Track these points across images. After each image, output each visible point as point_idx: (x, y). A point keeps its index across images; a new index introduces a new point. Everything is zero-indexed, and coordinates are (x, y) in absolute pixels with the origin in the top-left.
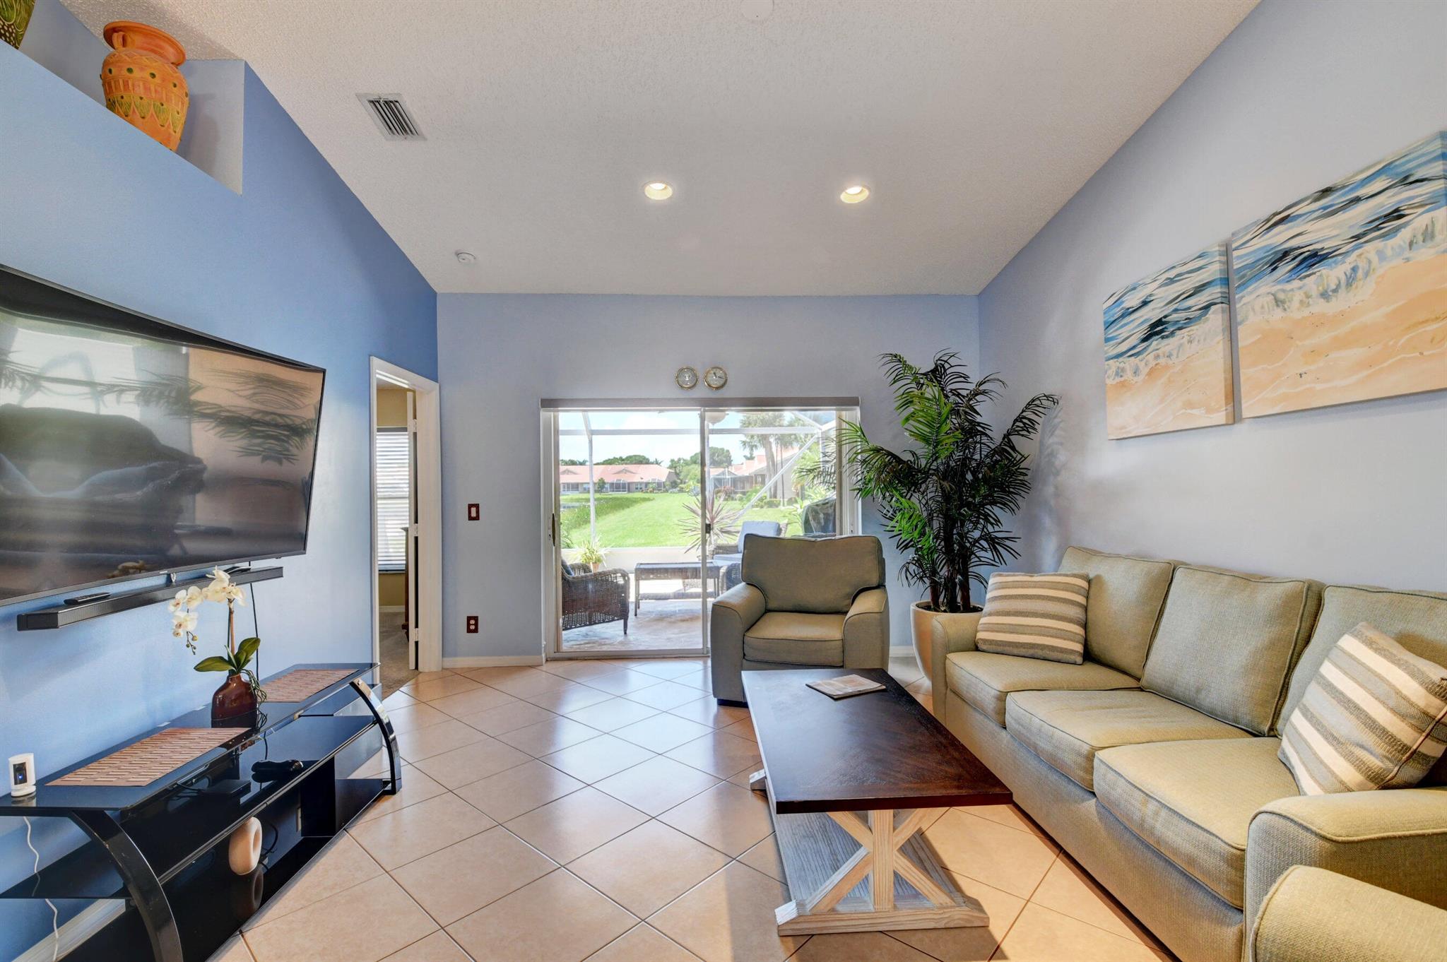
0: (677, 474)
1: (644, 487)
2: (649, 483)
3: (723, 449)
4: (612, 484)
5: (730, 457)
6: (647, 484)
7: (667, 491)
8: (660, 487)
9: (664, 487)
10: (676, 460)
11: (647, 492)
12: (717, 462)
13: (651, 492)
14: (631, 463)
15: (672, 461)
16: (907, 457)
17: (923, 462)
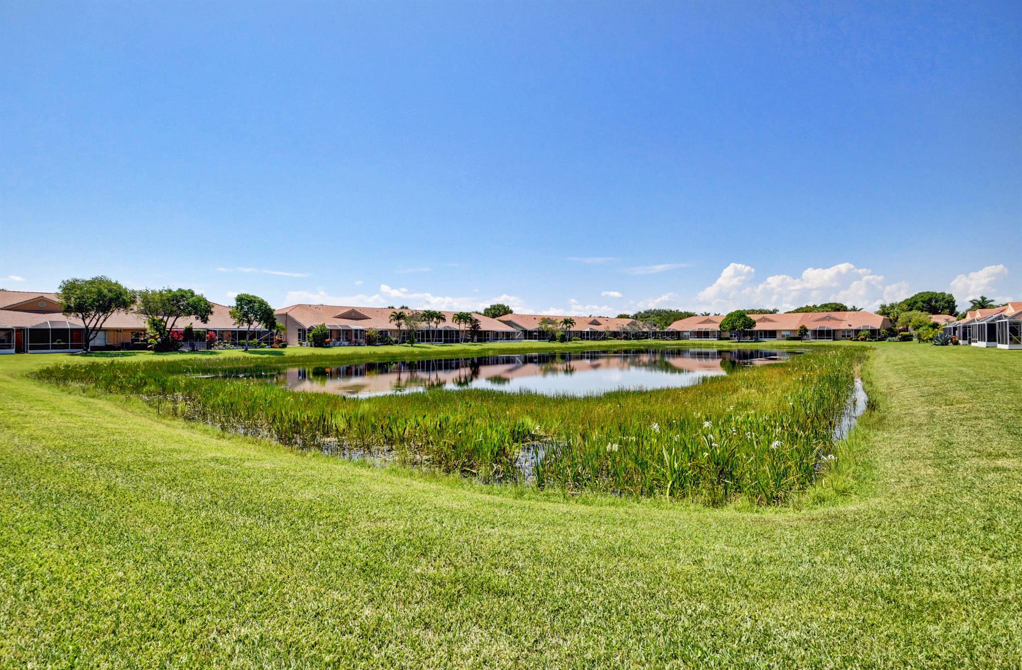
0: (893, 321)
1: (854, 335)
4: (814, 332)
6: (857, 331)
7: (884, 339)
8: (873, 335)
9: (880, 334)
10: (888, 305)
11: (857, 340)
13: (862, 340)
14: (830, 311)
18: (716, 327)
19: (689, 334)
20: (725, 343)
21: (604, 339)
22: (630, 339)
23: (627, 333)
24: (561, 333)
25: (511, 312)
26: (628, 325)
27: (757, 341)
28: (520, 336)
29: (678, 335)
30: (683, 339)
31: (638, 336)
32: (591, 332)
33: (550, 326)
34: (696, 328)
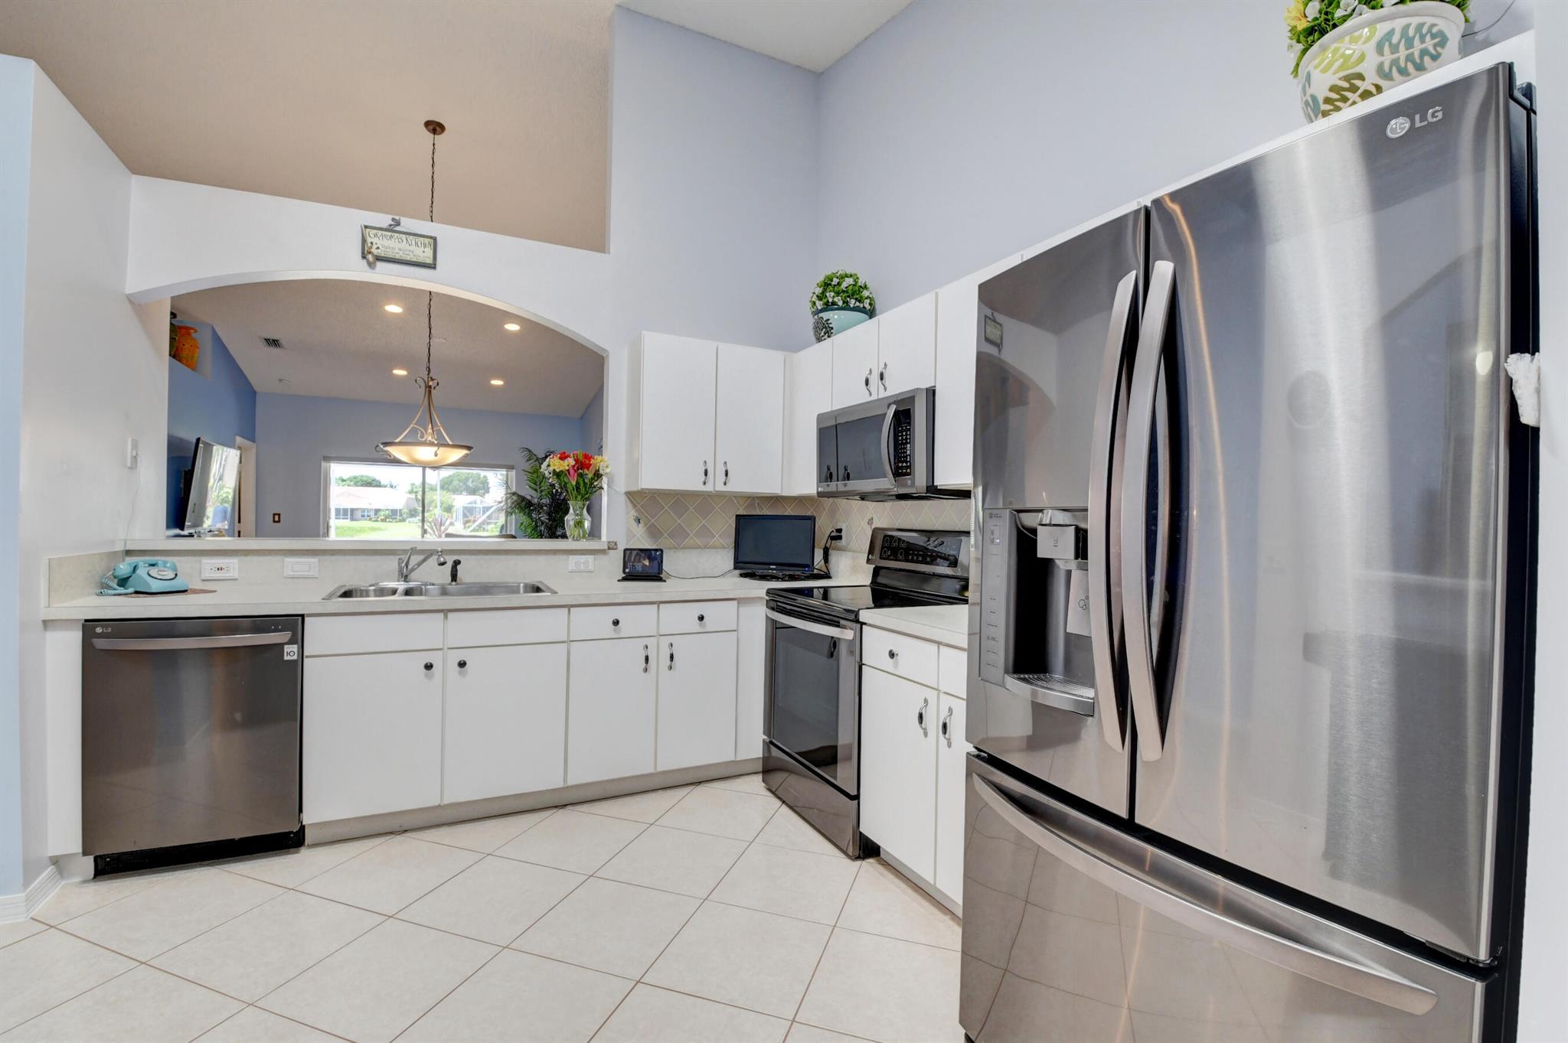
2: (380, 510)
16: (529, 498)
17: (536, 500)
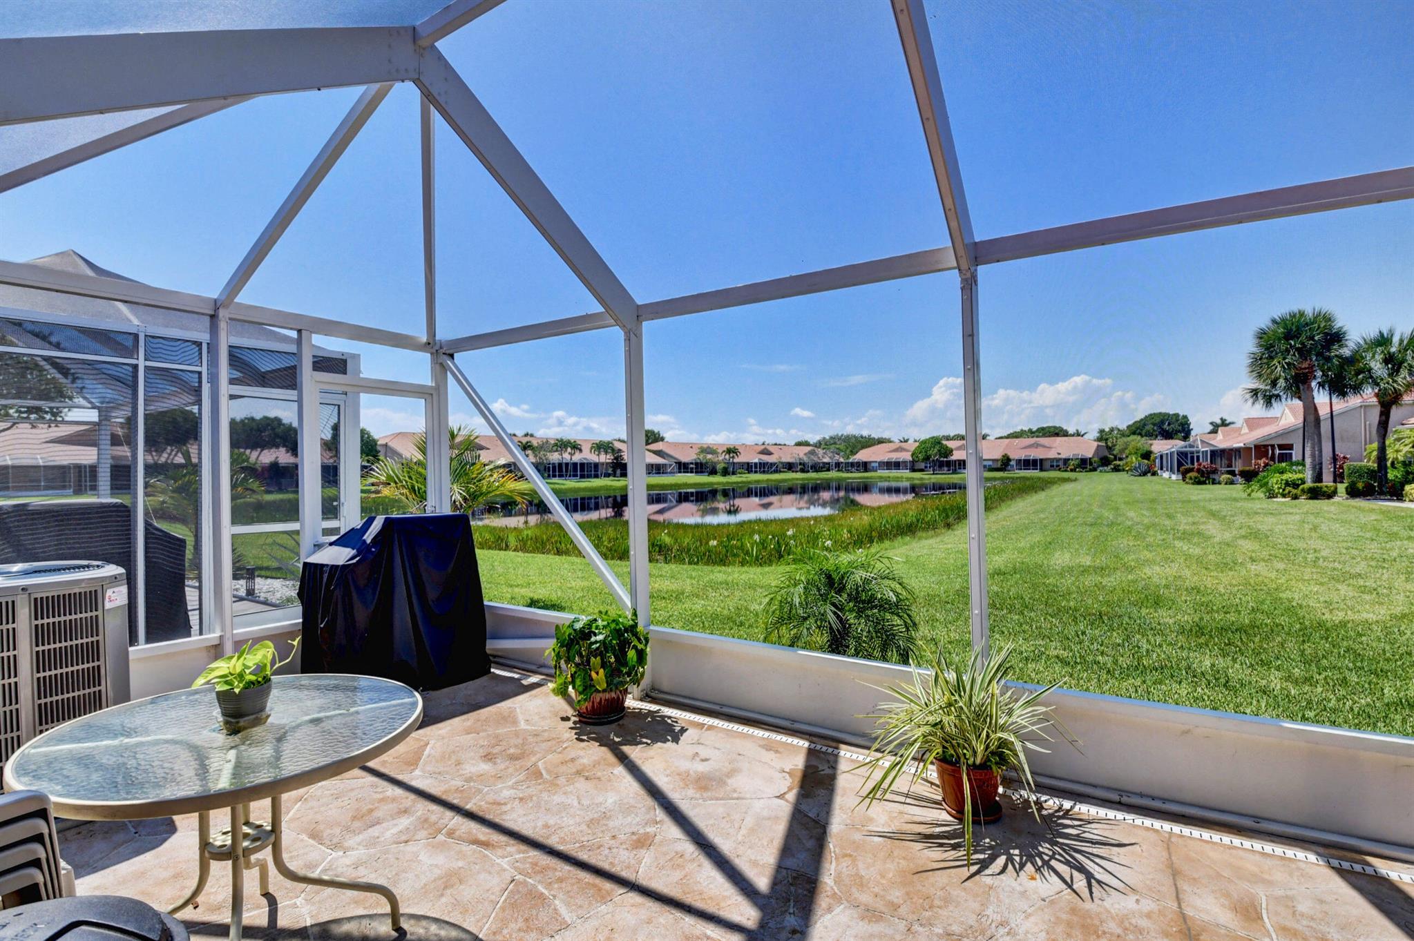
0: (1109, 449)
1: (1062, 464)
3: (1177, 415)
4: (1019, 461)
5: (1189, 425)
6: (1066, 461)
7: (1094, 470)
8: (1084, 464)
9: (1091, 464)
10: (1107, 430)
11: (1066, 471)
12: (1167, 432)
13: (1072, 470)
14: (1044, 435)
15: (1102, 431)
18: (906, 457)
19: (877, 464)
20: (918, 475)
21: (776, 471)
22: (808, 472)
23: (804, 464)
24: (723, 465)
25: (662, 439)
26: (805, 454)
27: (955, 472)
28: (673, 469)
29: (865, 466)
30: (870, 471)
31: (817, 468)
32: (760, 463)
33: (709, 456)
34: (886, 458)
